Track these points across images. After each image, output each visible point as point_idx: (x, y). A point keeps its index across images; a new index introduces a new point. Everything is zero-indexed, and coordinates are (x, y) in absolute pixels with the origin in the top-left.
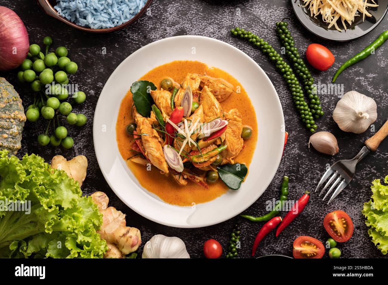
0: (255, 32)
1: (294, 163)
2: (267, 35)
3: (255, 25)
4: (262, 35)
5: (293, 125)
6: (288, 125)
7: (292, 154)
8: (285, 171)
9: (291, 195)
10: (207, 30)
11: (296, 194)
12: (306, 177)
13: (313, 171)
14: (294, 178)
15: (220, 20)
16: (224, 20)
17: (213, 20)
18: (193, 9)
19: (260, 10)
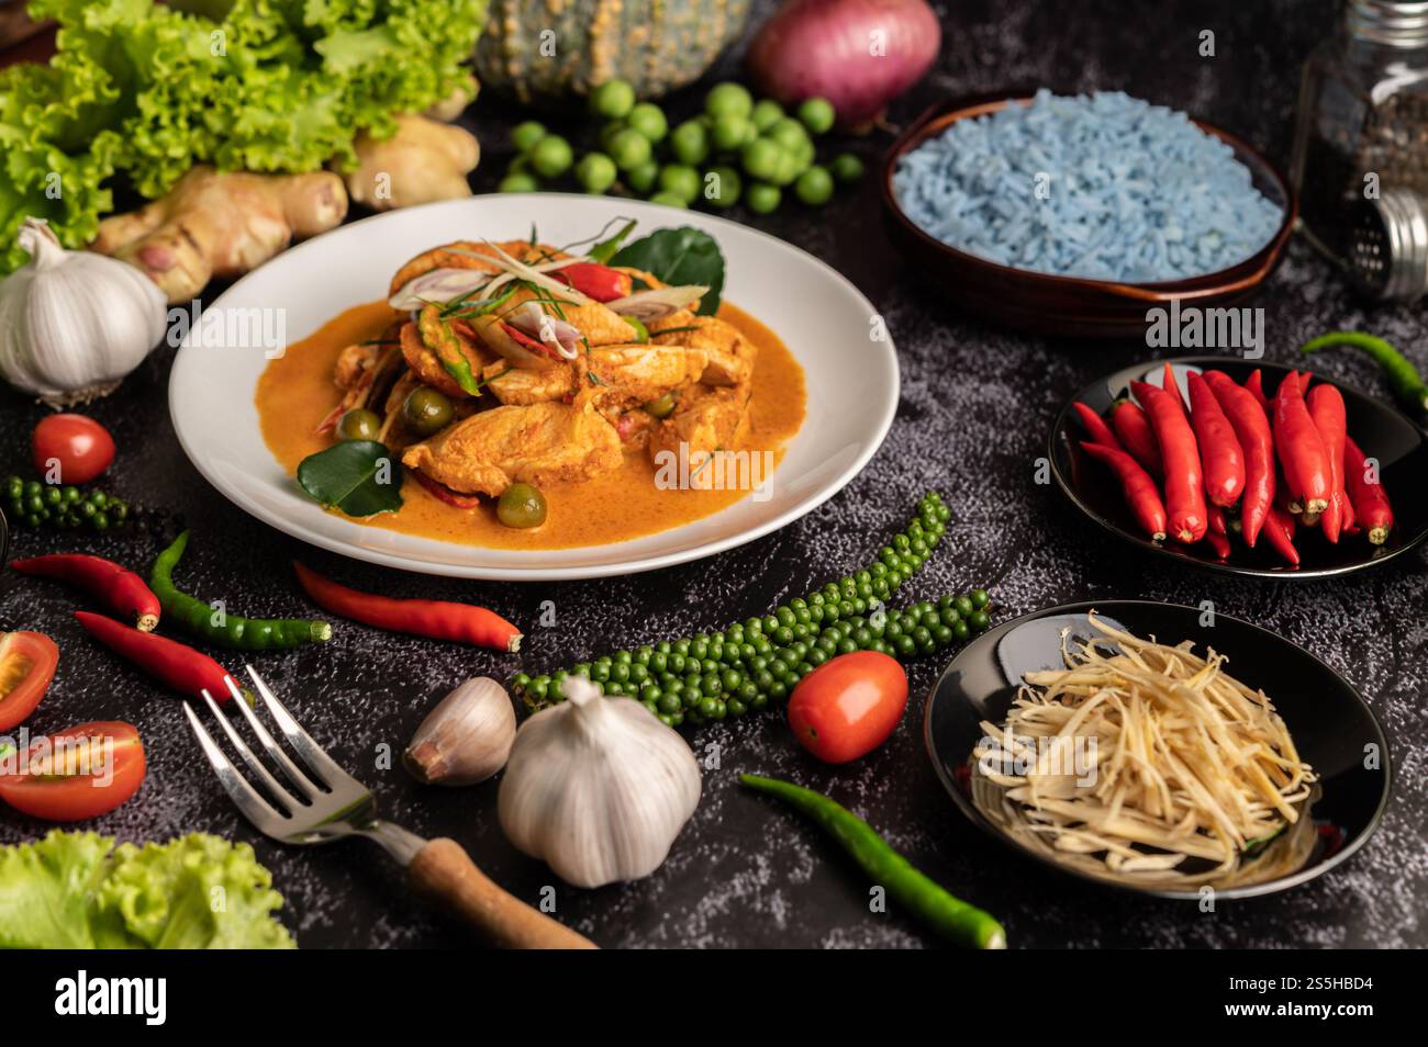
0: (940, 574)
1: (381, 675)
3: (966, 574)
4: (928, 590)
6: (549, 659)
7: (424, 670)
8: (350, 653)
10: (929, 464)
12: (315, 708)
13: (339, 728)
14: (316, 676)
15: (974, 493)
16: (974, 503)
17: (971, 478)
18: (1004, 435)
19: (1031, 584)
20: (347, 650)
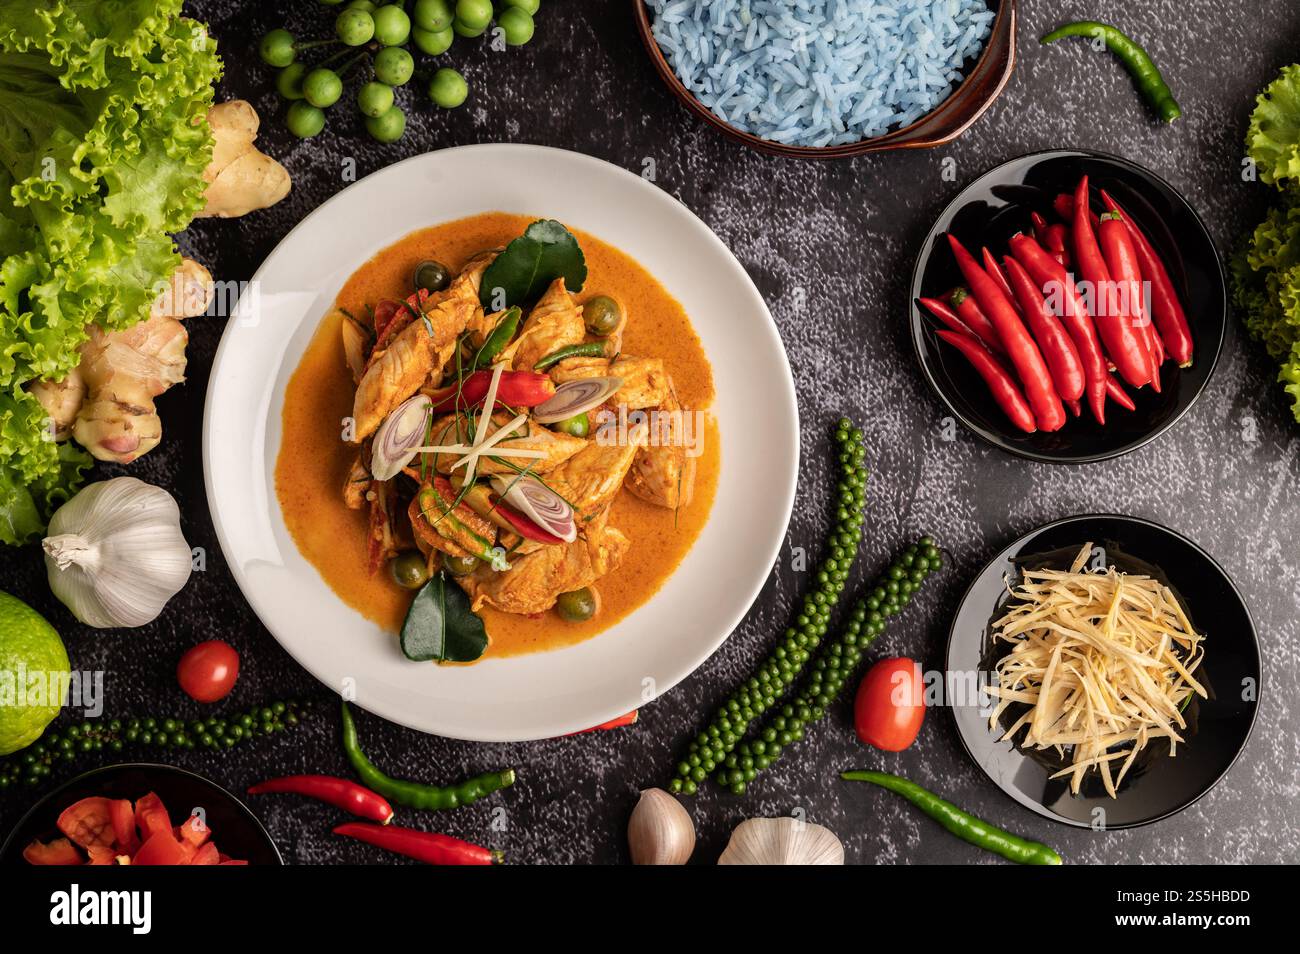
0: (875, 488)
1: (562, 779)
2: (883, 526)
3: (894, 480)
4: (875, 512)
5: (668, 723)
6: (660, 710)
7: (586, 762)
8: (528, 766)
9: (471, 813)
10: (814, 351)
11: (479, 826)
12: (540, 831)
13: (566, 842)
14: (521, 800)
15: (860, 373)
16: (865, 386)
17: (851, 355)
18: (854, 284)
19: (943, 471)
20: (526, 765)
